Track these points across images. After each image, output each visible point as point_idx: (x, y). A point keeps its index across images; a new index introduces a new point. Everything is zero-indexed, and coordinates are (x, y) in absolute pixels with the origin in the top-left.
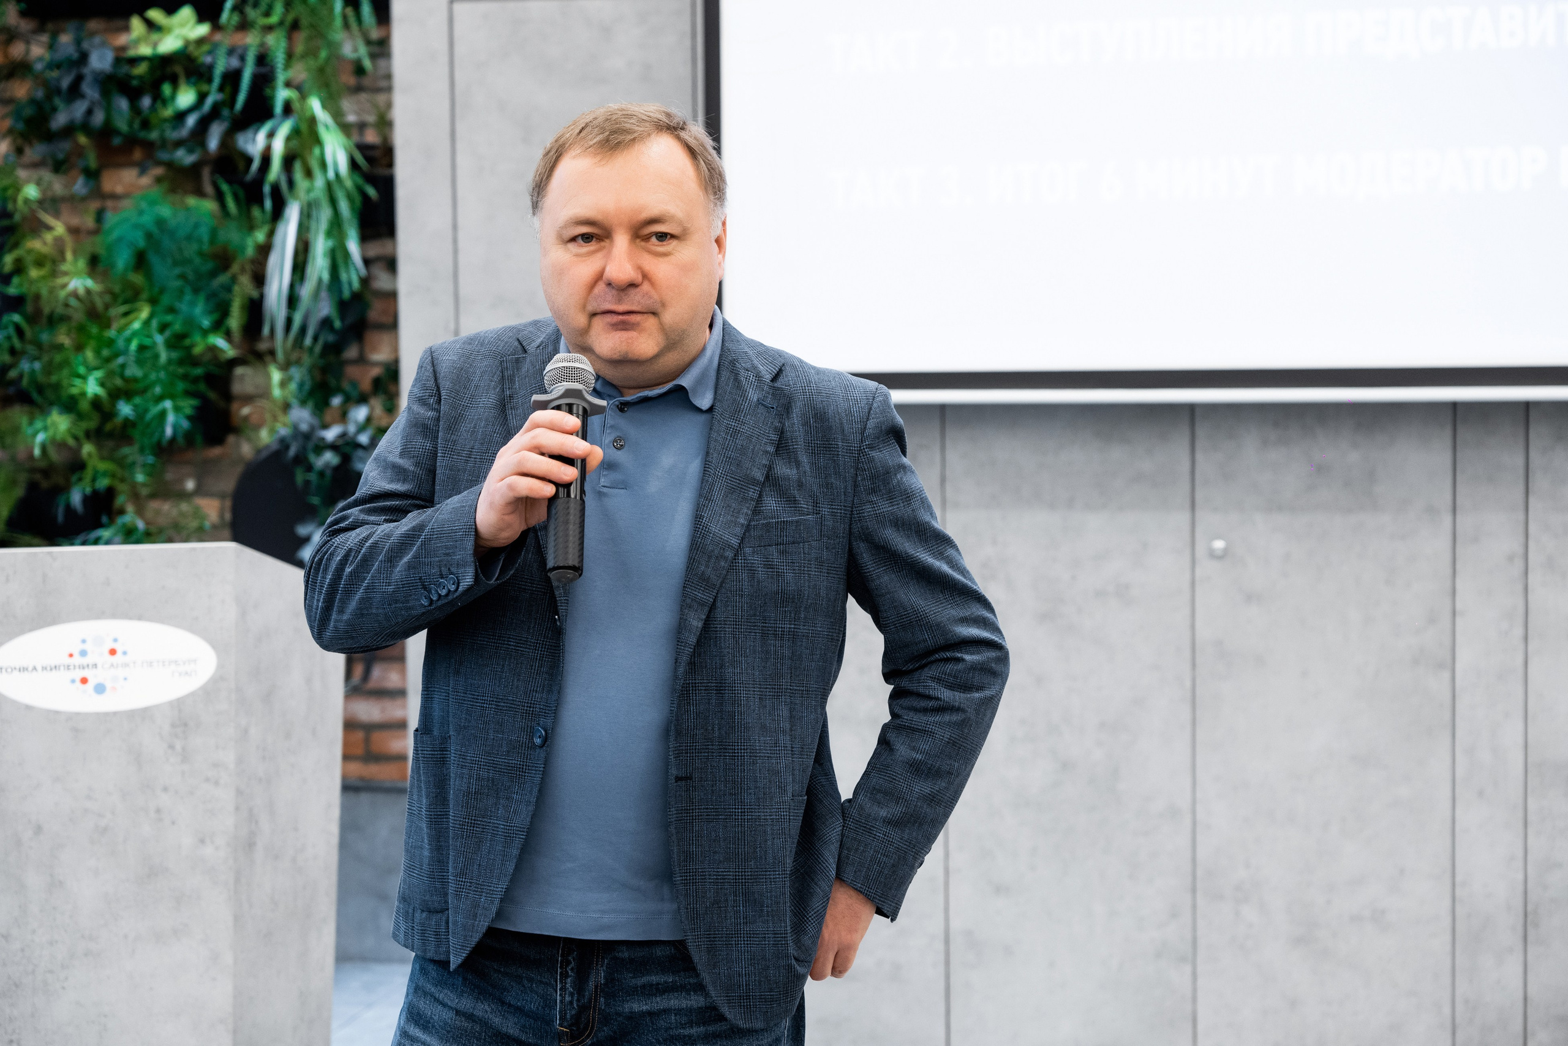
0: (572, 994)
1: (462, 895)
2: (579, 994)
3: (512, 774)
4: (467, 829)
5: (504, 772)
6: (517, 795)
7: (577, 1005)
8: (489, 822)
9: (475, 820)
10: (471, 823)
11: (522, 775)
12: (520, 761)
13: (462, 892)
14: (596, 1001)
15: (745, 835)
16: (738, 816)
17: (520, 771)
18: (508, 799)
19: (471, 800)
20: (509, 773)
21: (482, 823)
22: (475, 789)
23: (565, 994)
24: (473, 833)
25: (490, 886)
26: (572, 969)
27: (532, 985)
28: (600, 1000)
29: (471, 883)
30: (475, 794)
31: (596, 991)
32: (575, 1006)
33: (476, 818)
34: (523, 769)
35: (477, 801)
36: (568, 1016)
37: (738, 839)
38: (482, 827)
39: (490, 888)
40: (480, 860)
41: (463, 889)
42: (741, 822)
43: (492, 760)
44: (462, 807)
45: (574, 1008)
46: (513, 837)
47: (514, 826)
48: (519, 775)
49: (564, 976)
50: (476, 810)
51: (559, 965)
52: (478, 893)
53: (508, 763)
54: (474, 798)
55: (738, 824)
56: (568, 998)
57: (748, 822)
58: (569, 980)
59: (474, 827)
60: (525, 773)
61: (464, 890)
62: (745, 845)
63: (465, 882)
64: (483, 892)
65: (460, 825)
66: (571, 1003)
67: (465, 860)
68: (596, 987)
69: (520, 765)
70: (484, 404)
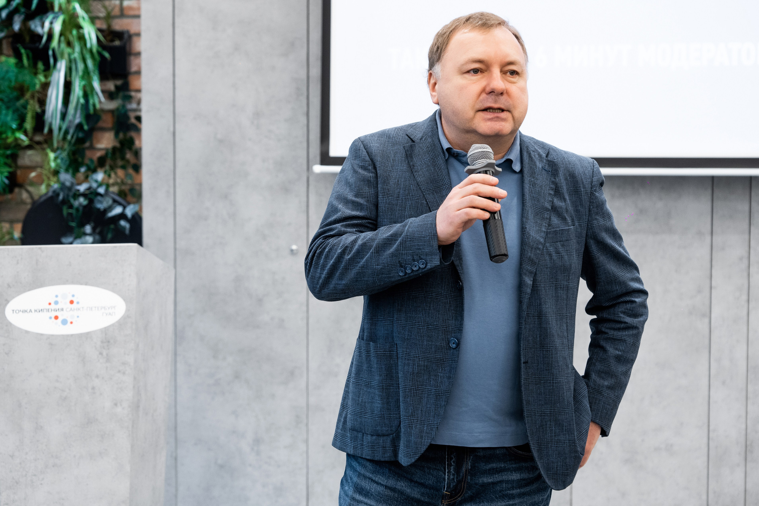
0: (454, 475)
1: (413, 426)
2: (457, 474)
3: (438, 363)
4: (413, 392)
5: (433, 362)
6: (441, 373)
7: (456, 480)
8: (425, 388)
9: (417, 387)
10: (415, 389)
11: (443, 363)
12: (442, 356)
13: (413, 425)
14: (466, 477)
15: (554, 390)
16: (551, 381)
17: (442, 361)
18: (435, 376)
19: (415, 376)
20: (436, 362)
21: (421, 389)
22: (417, 371)
23: (450, 475)
24: (416, 394)
25: (429, 421)
26: (454, 462)
27: (430, 471)
28: (468, 477)
29: (417, 420)
30: (417, 373)
31: (466, 473)
32: (455, 480)
33: (418, 386)
34: (444, 360)
35: (418, 377)
36: (452, 486)
37: (551, 393)
38: (422, 390)
39: (429, 422)
40: (422, 408)
41: (413, 423)
42: (552, 384)
43: (426, 356)
44: (410, 380)
45: (455, 482)
46: (441, 396)
47: (442, 390)
48: (442, 363)
49: (450, 465)
50: (418, 382)
51: (446, 460)
52: (422, 425)
53: (435, 357)
54: (417, 376)
55: (551, 385)
56: (452, 477)
57: (555, 384)
58: (452, 467)
59: (417, 391)
60: (445, 362)
61: (414, 424)
62: (554, 396)
63: (414, 420)
64: (425, 424)
65: (409, 390)
66: (453, 479)
67: (413, 408)
68: (466, 471)
69: (442, 358)
70: (401, 169)
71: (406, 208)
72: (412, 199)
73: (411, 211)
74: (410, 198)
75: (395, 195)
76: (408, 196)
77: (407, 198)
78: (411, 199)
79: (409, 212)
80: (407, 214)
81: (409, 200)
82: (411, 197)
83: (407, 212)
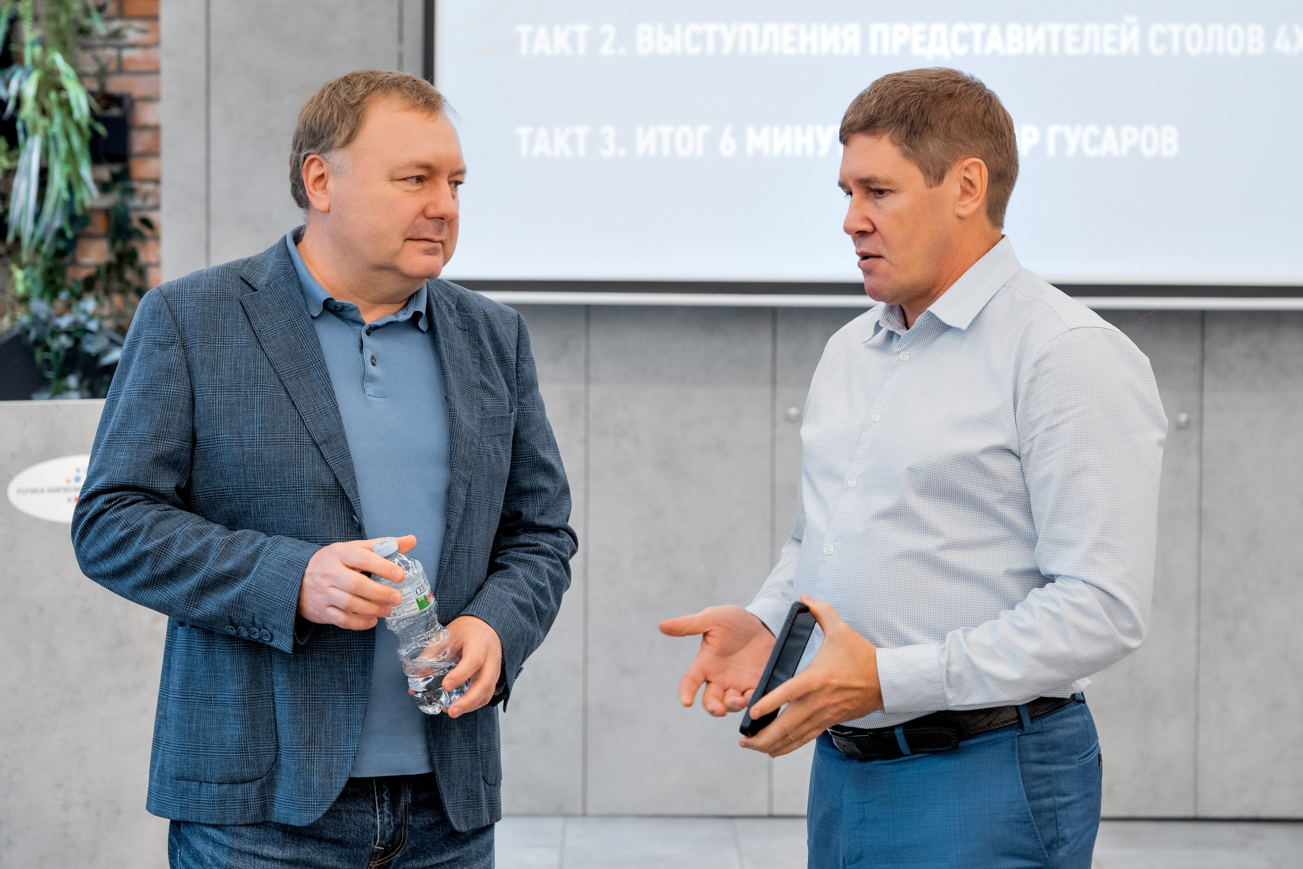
0: (389, 816)
1: (314, 759)
2: (394, 814)
3: (341, 651)
4: (310, 704)
5: (334, 652)
6: (349, 668)
7: (394, 825)
8: (328, 695)
9: (315, 695)
10: (312, 698)
11: (351, 651)
12: (348, 640)
13: (314, 757)
14: (406, 819)
17: (348, 648)
18: (341, 673)
19: (309, 679)
20: (339, 651)
21: (322, 696)
22: (312, 669)
23: (384, 817)
24: (315, 706)
25: (339, 748)
26: (387, 795)
28: (409, 817)
29: (320, 748)
30: (312, 673)
31: (406, 811)
32: (392, 825)
33: (316, 693)
34: (351, 646)
35: (314, 679)
36: (387, 835)
38: (323, 699)
39: (340, 750)
40: (326, 728)
41: (314, 754)
43: (322, 643)
44: (302, 685)
45: (391, 827)
46: (356, 704)
47: (356, 695)
48: (348, 651)
49: (381, 801)
50: (315, 686)
51: (376, 793)
52: (329, 756)
53: (337, 643)
54: (312, 677)
56: (386, 820)
58: (385, 804)
59: (315, 701)
60: (354, 648)
61: (316, 755)
63: (315, 748)
64: (333, 754)
65: (302, 701)
66: (389, 823)
67: (312, 730)
68: (405, 806)
69: (347, 643)
70: (238, 344)
71: (254, 408)
72: (262, 391)
73: (263, 411)
74: (258, 390)
75: (234, 388)
76: (256, 388)
77: (255, 392)
78: (260, 391)
79: (259, 413)
80: (257, 417)
81: (257, 394)
82: (260, 389)
83: (257, 413)
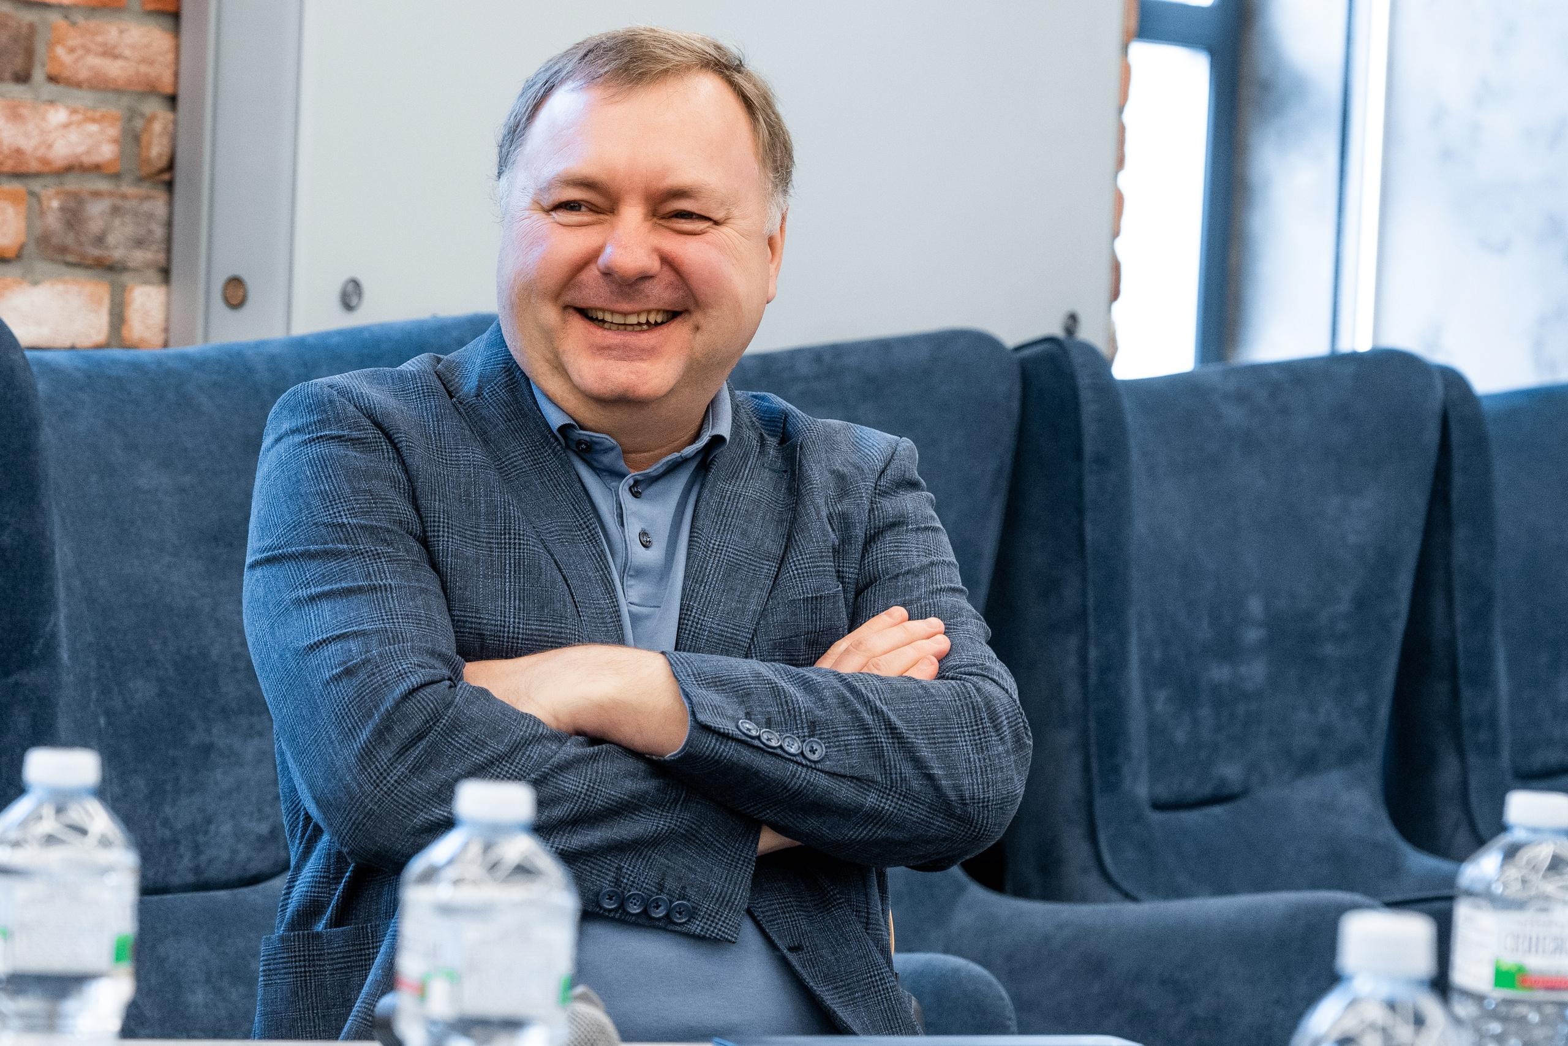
15: (894, 1011)
16: (878, 986)
37: (889, 1020)
42: (885, 994)
55: (882, 999)
57: (892, 992)
70: (469, 461)
71: (505, 573)
72: (520, 544)
73: (522, 580)
74: (512, 541)
75: (468, 532)
76: (507, 536)
77: (505, 543)
78: (515, 543)
79: (515, 582)
80: (510, 588)
81: (510, 548)
82: (515, 539)
83: (510, 582)
